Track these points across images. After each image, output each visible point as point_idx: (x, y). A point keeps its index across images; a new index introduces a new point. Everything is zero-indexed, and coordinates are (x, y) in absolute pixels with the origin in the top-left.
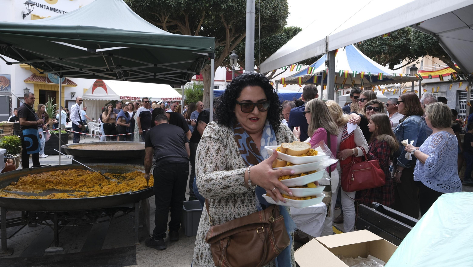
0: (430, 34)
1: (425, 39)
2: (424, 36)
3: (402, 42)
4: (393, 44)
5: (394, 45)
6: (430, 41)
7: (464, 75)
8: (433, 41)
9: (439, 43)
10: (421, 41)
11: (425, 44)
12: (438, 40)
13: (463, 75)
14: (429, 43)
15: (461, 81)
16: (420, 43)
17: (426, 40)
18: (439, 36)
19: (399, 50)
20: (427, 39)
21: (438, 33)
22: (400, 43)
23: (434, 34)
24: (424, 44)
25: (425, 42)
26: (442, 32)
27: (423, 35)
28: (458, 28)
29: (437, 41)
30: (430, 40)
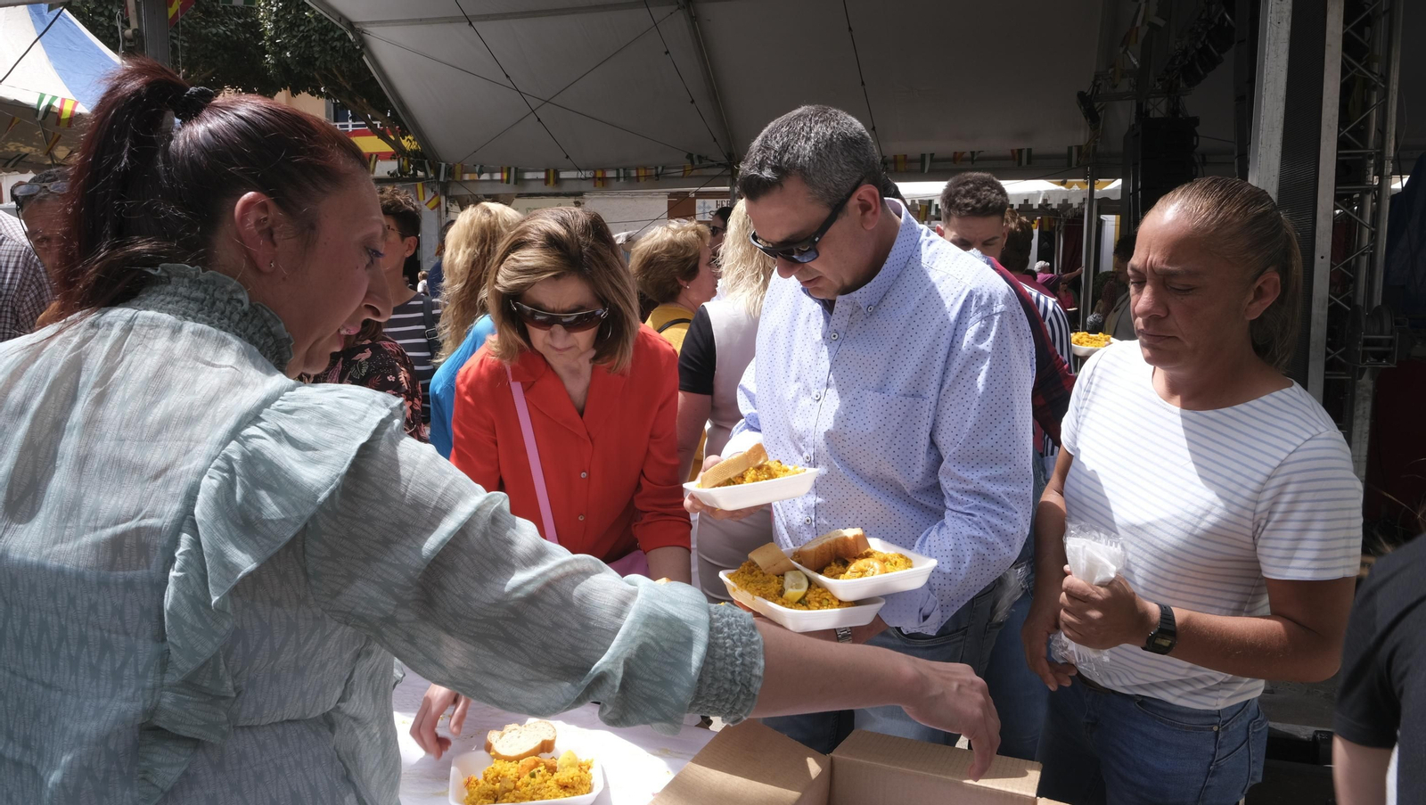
0: (340, 21)
1: (321, 34)
2: (316, 24)
3: (231, 31)
4: (203, 31)
5: (207, 35)
6: (338, 44)
7: (429, 162)
8: (347, 44)
9: (364, 58)
10: (306, 38)
11: (320, 52)
12: (362, 47)
13: (426, 161)
14: (333, 48)
15: (420, 180)
16: (303, 44)
17: (323, 37)
18: (363, 32)
19: (226, 56)
20: (327, 35)
21: (362, 23)
22: (228, 33)
23: (351, 25)
24: (317, 49)
25: (320, 45)
26: (372, 23)
27: (313, 20)
28: (421, 20)
29: (358, 47)
30: (337, 40)
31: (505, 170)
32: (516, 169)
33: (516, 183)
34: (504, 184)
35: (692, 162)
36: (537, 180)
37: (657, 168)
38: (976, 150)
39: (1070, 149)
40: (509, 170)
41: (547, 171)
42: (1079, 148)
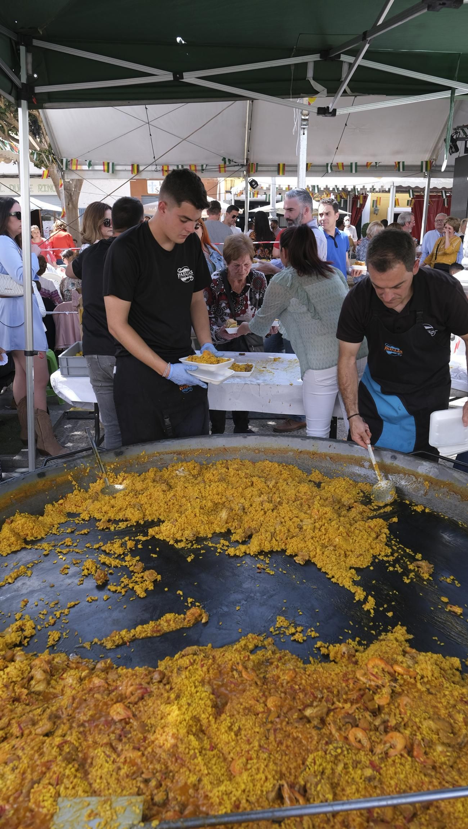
31: (106, 164)
32: (113, 164)
33: (113, 172)
34: (106, 173)
35: (225, 163)
36: (125, 170)
37: (202, 166)
38: (378, 162)
39: (422, 162)
40: (108, 163)
41: (133, 165)
42: (427, 162)
